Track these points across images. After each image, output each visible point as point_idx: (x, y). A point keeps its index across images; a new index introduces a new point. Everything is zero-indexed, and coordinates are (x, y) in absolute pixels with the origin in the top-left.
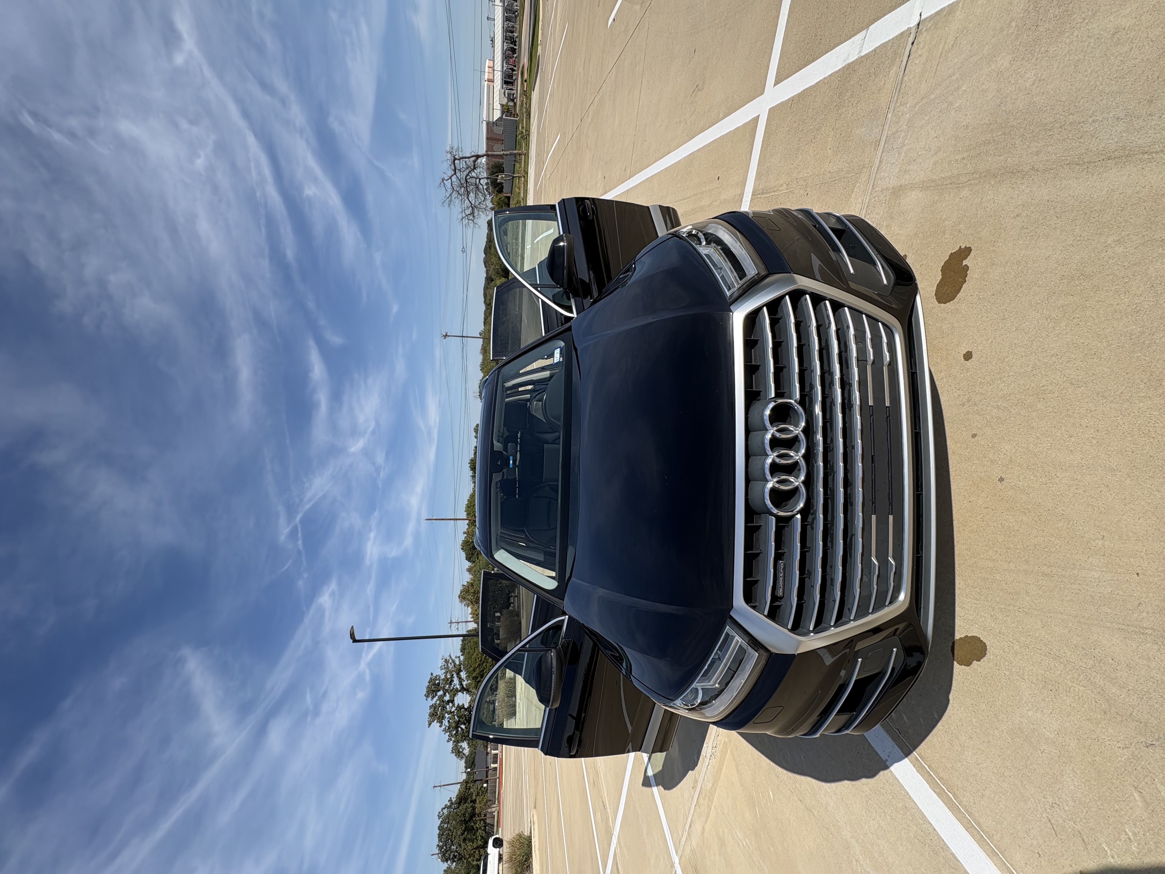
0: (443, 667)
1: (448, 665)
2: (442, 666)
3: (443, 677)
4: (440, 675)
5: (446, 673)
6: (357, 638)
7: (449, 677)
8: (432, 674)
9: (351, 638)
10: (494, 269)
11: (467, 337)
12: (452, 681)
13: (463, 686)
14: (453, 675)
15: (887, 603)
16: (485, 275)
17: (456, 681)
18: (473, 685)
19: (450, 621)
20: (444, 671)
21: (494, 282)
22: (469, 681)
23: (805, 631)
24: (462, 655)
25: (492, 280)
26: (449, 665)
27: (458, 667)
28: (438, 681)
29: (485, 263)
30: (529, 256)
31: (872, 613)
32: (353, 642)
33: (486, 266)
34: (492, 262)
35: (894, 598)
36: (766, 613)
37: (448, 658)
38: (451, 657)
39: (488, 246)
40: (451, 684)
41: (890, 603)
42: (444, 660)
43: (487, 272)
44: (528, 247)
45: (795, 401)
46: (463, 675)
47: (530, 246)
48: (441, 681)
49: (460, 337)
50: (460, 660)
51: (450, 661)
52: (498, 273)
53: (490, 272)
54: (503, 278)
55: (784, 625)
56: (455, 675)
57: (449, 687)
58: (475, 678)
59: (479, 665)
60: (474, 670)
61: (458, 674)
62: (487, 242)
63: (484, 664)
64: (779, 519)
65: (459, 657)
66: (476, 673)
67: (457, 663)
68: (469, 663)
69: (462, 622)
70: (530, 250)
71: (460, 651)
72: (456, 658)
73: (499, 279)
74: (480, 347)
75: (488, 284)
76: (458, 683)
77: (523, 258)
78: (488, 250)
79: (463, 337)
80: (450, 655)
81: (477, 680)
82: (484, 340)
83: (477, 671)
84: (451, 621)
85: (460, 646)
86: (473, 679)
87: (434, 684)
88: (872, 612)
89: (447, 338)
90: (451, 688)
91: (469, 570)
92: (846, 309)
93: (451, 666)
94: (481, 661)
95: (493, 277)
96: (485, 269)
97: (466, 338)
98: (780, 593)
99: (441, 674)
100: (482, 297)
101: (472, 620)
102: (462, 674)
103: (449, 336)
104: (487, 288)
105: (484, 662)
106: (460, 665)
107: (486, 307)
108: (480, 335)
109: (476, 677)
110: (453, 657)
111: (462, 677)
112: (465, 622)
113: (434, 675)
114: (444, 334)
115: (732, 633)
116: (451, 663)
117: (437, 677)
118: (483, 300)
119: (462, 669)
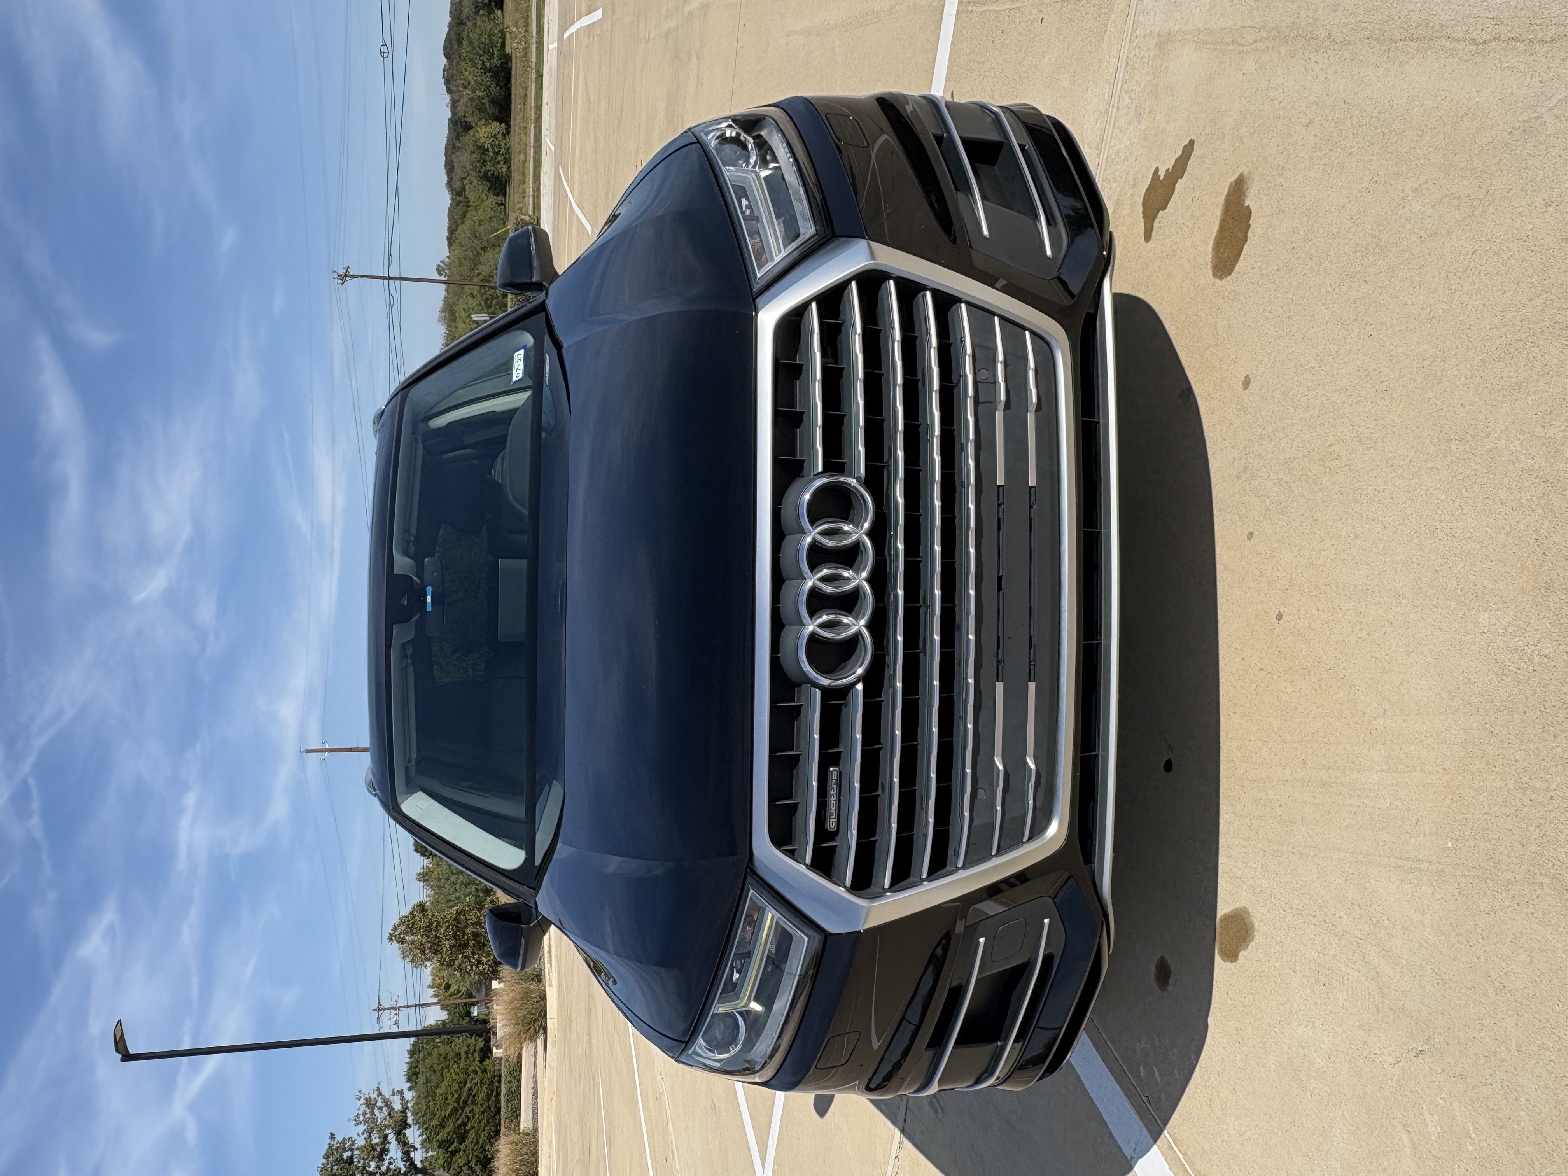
0: (362, 1118)
1: (373, 1114)
2: (358, 1116)
3: (360, 1142)
4: (355, 1137)
5: (370, 1132)
6: (132, 1051)
7: (376, 1141)
8: (332, 1136)
9: (118, 1051)
10: (471, 99)
11: (401, 279)
12: (385, 1151)
13: (413, 1164)
14: (386, 1136)
15: (1025, 839)
16: (449, 115)
17: (395, 1151)
18: (441, 1161)
19: (376, 1006)
20: (362, 1127)
21: (471, 132)
22: (430, 1153)
23: (876, 890)
24: (410, 1089)
25: (468, 127)
26: (376, 1111)
27: (399, 1116)
28: (349, 1154)
29: (447, 82)
30: (554, 71)
31: (998, 854)
32: (122, 1060)
33: (449, 91)
34: (465, 80)
35: (1038, 830)
36: (808, 860)
37: (374, 1096)
38: (380, 1094)
39: (454, 37)
40: (383, 1160)
41: (1030, 839)
42: (362, 1101)
43: (454, 104)
44: (551, 46)
45: (858, 479)
46: (414, 1135)
47: (556, 45)
48: (356, 1152)
49: (384, 278)
50: (403, 1098)
51: (379, 1104)
52: (480, 110)
53: (461, 107)
54: (496, 124)
55: (840, 883)
56: (392, 1137)
57: (378, 1167)
58: (444, 1144)
59: (455, 1110)
60: (442, 1125)
61: (399, 1134)
62: (450, 26)
63: (467, 1109)
64: (828, 693)
65: (401, 1092)
66: (446, 1130)
67: (397, 1106)
68: (428, 1107)
69: (408, 1007)
70: (555, 53)
71: (404, 1079)
72: (393, 1094)
73: (486, 125)
74: (440, 304)
75: (458, 137)
76: (400, 1155)
77: (540, 75)
78: (456, 46)
79: (389, 278)
80: (378, 1089)
81: (450, 1149)
82: (448, 287)
83: (450, 1126)
84: (379, 1004)
85: (405, 1067)
86: (439, 1147)
87: (339, 1161)
88: (996, 854)
89: (350, 283)
90: (384, 1169)
91: (424, 877)
92: (963, 305)
93: (381, 1116)
94: (457, 1101)
95: (470, 119)
96: (447, 98)
97: (397, 282)
98: (831, 825)
99: (358, 1135)
100: (443, 171)
101: (435, 1000)
102: (408, 1132)
103: (353, 276)
104: (454, 147)
105: (465, 1102)
106: (404, 1111)
107: (452, 199)
108: (440, 274)
109: (447, 1141)
110: (387, 1094)
111: (411, 1141)
112: (416, 1006)
113: (339, 1138)
114: (342, 272)
115: (762, 902)
116: (381, 1108)
117: (347, 1144)
118: (445, 179)
119: (410, 1121)
